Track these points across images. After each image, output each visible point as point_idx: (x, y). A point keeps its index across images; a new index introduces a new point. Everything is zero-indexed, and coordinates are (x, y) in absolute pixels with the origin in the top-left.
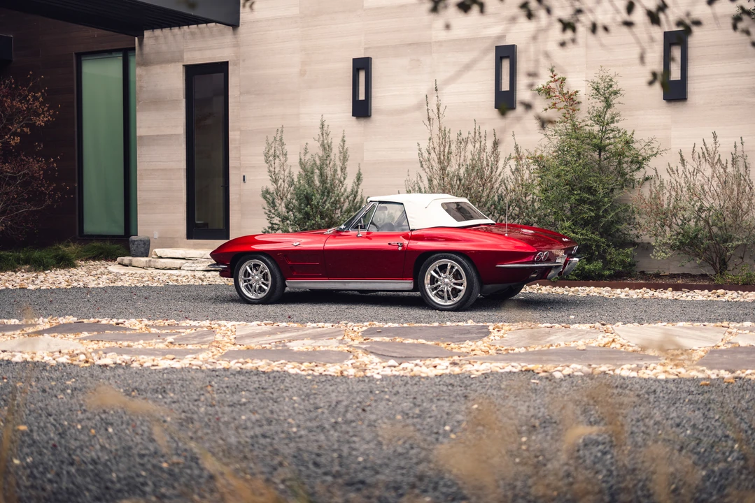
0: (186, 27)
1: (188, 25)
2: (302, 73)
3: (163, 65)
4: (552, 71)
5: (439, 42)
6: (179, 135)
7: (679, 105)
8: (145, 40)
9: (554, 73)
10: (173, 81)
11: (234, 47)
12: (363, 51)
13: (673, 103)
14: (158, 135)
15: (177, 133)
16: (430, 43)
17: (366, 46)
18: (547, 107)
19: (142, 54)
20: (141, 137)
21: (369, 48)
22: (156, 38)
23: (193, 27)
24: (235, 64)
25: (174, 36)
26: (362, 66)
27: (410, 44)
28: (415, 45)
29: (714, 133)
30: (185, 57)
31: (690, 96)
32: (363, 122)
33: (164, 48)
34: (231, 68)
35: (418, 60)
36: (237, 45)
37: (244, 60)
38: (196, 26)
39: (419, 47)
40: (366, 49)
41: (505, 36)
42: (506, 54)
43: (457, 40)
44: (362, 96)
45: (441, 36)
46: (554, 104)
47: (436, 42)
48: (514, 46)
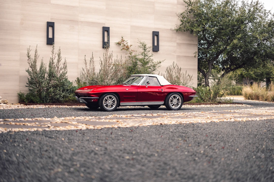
2: (22, 24)
4: (122, 38)
5: (81, 21)
7: (156, 53)
13: (154, 52)
16: (78, 21)
18: (122, 49)
21: (53, 19)
27: (70, 20)
35: (73, 27)
39: (73, 22)
40: (51, 19)
41: (105, 24)
42: (106, 30)
43: (88, 22)
44: (50, 36)
45: (82, 19)
46: (124, 48)
47: (80, 21)
48: (109, 27)
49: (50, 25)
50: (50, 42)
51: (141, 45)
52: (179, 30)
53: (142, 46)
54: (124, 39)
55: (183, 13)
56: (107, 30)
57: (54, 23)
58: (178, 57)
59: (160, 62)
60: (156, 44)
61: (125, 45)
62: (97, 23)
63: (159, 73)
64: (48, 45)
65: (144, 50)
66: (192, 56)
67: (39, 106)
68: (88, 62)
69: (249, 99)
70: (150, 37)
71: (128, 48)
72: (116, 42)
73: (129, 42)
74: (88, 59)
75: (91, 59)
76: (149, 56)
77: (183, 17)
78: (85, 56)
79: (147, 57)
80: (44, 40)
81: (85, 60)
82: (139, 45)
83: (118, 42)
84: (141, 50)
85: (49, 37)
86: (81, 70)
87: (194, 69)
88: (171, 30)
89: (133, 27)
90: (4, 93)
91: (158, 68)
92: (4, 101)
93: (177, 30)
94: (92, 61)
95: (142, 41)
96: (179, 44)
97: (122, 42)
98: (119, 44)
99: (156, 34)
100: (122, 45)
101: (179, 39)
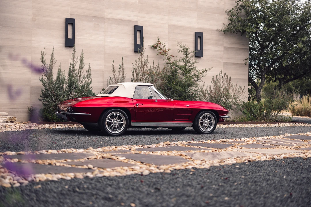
2: (34, 20)
4: (159, 39)
5: (108, 18)
12: (69, 15)
16: (104, 18)
18: (158, 54)
21: (73, 14)
27: (94, 17)
28: (96, 17)
35: (98, 25)
39: (98, 19)
40: (71, 14)
41: (137, 22)
42: (138, 30)
43: (116, 19)
44: (70, 36)
45: (110, 16)
46: (161, 53)
47: (106, 18)
48: (143, 26)
49: (70, 22)
50: (69, 43)
51: (182, 48)
52: (227, 32)
53: (183, 50)
54: (161, 41)
55: (231, 10)
56: (140, 30)
57: (74, 20)
58: (226, 64)
59: (206, 71)
60: (199, 48)
61: (161, 49)
62: (127, 20)
63: (204, 84)
64: (67, 48)
65: (185, 55)
66: (242, 64)
67: (56, 125)
68: (117, 70)
69: (297, 115)
70: (192, 39)
71: (165, 52)
72: (151, 45)
73: (166, 45)
74: (117, 66)
75: (120, 66)
76: (191, 63)
77: (233, 15)
78: (113, 61)
79: (190, 64)
80: (62, 41)
81: (113, 67)
82: (179, 48)
83: (153, 45)
84: (182, 55)
85: (68, 38)
86: (108, 80)
87: (244, 79)
88: (217, 30)
89: (171, 26)
90: (11, 108)
91: (202, 77)
92: (12, 119)
93: (224, 31)
94: (121, 69)
95: (183, 44)
96: (226, 49)
97: (158, 45)
98: (154, 47)
99: (199, 36)
100: (158, 48)
101: (227, 42)
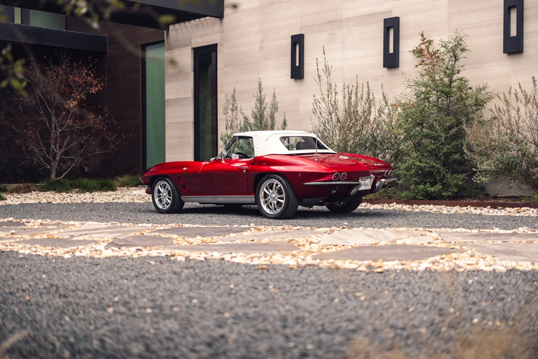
0: (193, 21)
1: (194, 19)
2: (261, 49)
3: (180, 49)
4: (422, 35)
5: (347, 19)
6: (188, 98)
7: (517, 57)
8: (170, 32)
9: (424, 37)
10: (186, 59)
11: (221, 33)
12: (298, 29)
13: (512, 56)
14: (177, 99)
15: (188, 96)
16: (341, 20)
17: (301, 26)
18: (417, 64)
19: (168, 42)
20: (168, 100)
21: (303, 27)
22: (176, 30)
23: (197, 20)
24: (221, 45)
25: (186, 27)
26: (298, 41)
27: (329, 22)
28: (331, 22)
29: (533, 78)
30: (192, 42)
31: (525, 49)
32: (299, 82)
33: (181, 36)
34: (219, 48)
35: (334, 34)
36: (222, 32)
37: (226, 42)
38: (198, 20)
39: (334, 24)
40: (301, 28)
41: (391, 11)
42: (392, 25)
45: (349, 14)
46: (423, 61)
47: (345, 19)
48: (399, 17)
56: (395, 25)
57: (303, 35)
62: (375, 14)
64: (297, 80)
72: (412, 49)
83: (415, 48)
98: (419, 52)
